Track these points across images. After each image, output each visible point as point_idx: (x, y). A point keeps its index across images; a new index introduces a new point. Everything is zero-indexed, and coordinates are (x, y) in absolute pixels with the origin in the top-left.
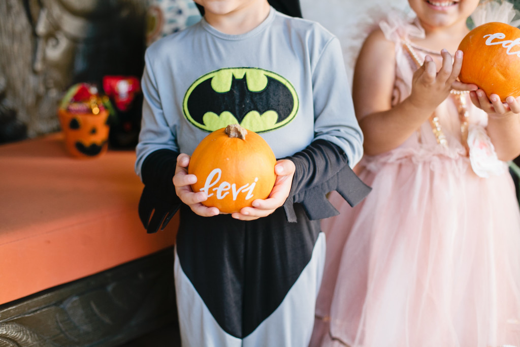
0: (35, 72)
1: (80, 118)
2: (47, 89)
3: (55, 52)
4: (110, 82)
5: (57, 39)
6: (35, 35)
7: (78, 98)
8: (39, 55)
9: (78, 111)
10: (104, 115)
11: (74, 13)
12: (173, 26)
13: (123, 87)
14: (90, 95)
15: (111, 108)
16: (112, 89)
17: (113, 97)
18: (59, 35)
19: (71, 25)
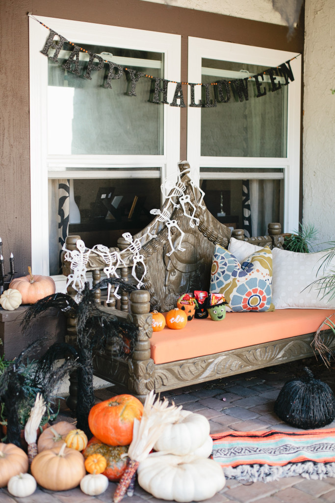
0: (165, 286)
1: (185, 306)
2: (170, 293)
3: (173, 278)
4: (196, 293)
5: (175, 272)
6: (166, 270)
7: (184, 299)
8: (167, 279)
9: (184, 303)
10: (194, 306)
11: (182, 261)
12: (222, 270)
13: (201, 295)
14: (190, 298)
15: (196, 302)
16: (197, 296)
17: (197, 299)
18: (175, 270)
19: (181, 266)
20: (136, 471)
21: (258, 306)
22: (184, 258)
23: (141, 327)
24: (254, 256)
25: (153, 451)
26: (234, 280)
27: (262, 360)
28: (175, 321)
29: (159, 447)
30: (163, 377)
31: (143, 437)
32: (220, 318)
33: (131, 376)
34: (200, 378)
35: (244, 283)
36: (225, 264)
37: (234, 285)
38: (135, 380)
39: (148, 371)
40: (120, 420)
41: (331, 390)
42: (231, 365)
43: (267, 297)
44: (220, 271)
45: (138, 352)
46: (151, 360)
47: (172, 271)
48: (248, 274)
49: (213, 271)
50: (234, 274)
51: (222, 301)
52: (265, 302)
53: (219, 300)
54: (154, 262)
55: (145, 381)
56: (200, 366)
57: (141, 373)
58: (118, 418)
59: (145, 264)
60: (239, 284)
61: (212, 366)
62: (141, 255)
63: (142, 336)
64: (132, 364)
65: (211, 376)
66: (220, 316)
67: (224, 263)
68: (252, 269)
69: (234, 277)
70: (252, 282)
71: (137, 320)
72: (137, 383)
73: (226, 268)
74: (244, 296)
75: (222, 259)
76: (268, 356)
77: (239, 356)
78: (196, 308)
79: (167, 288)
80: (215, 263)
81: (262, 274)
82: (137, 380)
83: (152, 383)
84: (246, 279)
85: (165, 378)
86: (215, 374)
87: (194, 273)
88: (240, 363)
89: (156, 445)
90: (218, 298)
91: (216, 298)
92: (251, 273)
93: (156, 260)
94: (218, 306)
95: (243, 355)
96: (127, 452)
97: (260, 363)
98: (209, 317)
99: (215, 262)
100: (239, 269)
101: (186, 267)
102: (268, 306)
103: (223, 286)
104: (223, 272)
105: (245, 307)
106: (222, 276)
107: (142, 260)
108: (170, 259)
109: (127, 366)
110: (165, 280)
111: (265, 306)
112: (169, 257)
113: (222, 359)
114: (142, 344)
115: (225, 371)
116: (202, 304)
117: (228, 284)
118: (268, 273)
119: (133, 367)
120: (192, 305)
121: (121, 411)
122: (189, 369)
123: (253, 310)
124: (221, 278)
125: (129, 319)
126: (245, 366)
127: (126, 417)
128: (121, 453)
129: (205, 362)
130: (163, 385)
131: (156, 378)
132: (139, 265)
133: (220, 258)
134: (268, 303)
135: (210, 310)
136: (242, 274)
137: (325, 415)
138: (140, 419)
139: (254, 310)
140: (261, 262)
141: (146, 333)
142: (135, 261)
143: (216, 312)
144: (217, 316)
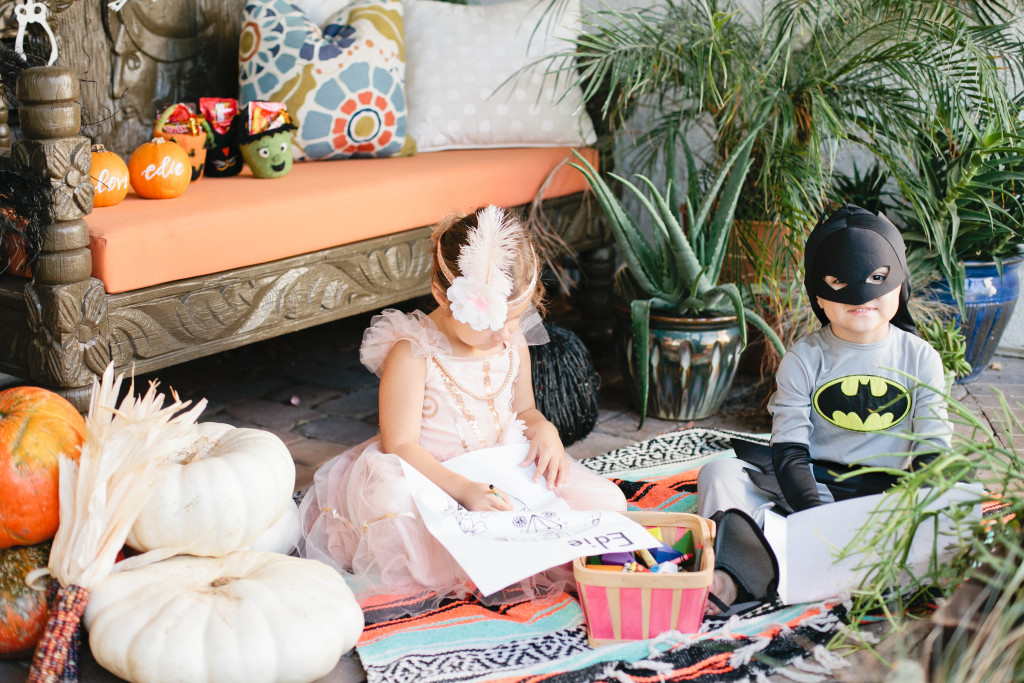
0: (113, 97)
4: (205, 104)
5: (136, 59)
6: (113, 52)
7: (172, 120)
8: (117, 77)
9: (174, 131)
10: (203, 137)
11: (155, 29)
12: (272, 44)
13: (221, 110)
14: (190, 116)
15: (208, 128)
16: (208, 112)
17: (209, 118)
18: (139, 54)
19: (153, 44)
20: (82, 618)
21: (375, 142)
22: (160, 22)
23: (55, 177)
24: (353, 8)
25: (127, 552)
26: (307, 68)
27: (402, 279)
28: (157, 172)
29: (148, 538)
30: (135, 333)
31: (91, 508)
32: (278, 168)
33: (36, 336)
34: (240, 331)
35: (336, 76)
36: (279, 29)
37: (309, 84)
38: (50, 346)
39: (88, 316)
40: (13, 463)
41: (584, 348)
42: (323, 292)
43: (397, 115)
44: (264, 47)
45: (54, 258)
46: (96, 282)
47: (129, 55)
48: (345, 51)
49: (247, 49)
50: (307, 52)
51: (281, 121)
52: (393, 129)
53: (273, 120)
54: (78, 27)
55: (82, 347)
56: (238, 298)
57: (66, 323)
58: (7, 459)
59: (53, 29)
60: (320, 80)
61: (272, 296)
62: (39, 5)
63: (65, 209)
64: (35, 298)
65: (270, 326)
66: (278, 163)
67: (274, 25)
68: (353, 40)
69: (305, 62)
70: (356, 74)
71: (44, 156)
72: (56, 352)
73: (281, 38)
74: (337, 114)
75: (268, 15)
76: (416, 267)
77: (342, 266)
78: (207, 145)
79: (117, 103)
80: (251, 29)
81: (381, 52)
82: (56, 346)
83: (102, 351)
84: (341, 66)
85: (141, 334)
86: (281, 321)
87: (189, 65)
88: (345, 287)
89: (133, 529)
90: (270, 113)
91: (265, 113)
92: (352, 48)
93: (82, 21)
94: (271, 133)
95: (353, 266)
96: (45, 563)
97: (397, 288)
98: (246, 170)
99: (250, 24)
100: (317, 40)
101: (166, 45)
102: (401, 141)
103: (278, 88)
104: (275, 50)
105: (340, 143)
106: (272, 60)
107: (41, 19)
108: (121, 22)
109: (22, 307)
110: (112, 80)
111: (394, 139)
112: (118, 15)
113: (297, 275)
114: (65, 231)
115: (308, 311)
116: (226, 135)
117: (292, 82)
118: (396, 51)
119: (39, 306)
120: (198, 134)
121: (15, 435)
122: (209, 308)
123: (362, 154)
124: (271, 67)
125: (18, 157)
126: (360, 296)
127: (33, 451)
128: (28, 571)
129: (252, 287)
130: (137, 357)
131: (113, 335)
132: (35, 36)
133: (263, 13)
134: (401, 132)
135: (248, 149)
136: (327, 53)
137: (574, 413)
138: (76, 456)
139: (364, 153)
140: (377, 22)
141: (75, 198)
142: (23, 21)
143: (265, 153)
144: (269, 165)
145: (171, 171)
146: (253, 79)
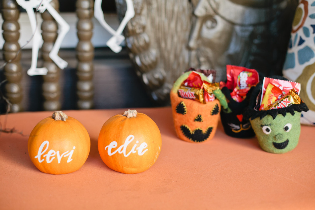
4: (231, 71)
16: (232, 79)
17: (228, 87)
19: (230, 10)
32: (280, 146)
44: (309, 23)
47: (208, 18)
49: (296, 24)
53: (283, 98)
78: (219, 111)
80: (302, 6)
87: (261, 29)
90: (282, 91)
99: (302, 2)
106: (313, 36)
143: (268, 130)
144: (271, 141)
145: (133, 151)
146: (295, 50)
